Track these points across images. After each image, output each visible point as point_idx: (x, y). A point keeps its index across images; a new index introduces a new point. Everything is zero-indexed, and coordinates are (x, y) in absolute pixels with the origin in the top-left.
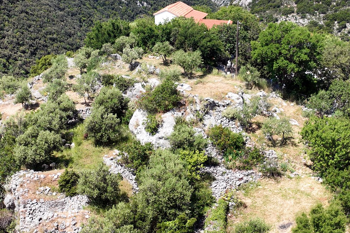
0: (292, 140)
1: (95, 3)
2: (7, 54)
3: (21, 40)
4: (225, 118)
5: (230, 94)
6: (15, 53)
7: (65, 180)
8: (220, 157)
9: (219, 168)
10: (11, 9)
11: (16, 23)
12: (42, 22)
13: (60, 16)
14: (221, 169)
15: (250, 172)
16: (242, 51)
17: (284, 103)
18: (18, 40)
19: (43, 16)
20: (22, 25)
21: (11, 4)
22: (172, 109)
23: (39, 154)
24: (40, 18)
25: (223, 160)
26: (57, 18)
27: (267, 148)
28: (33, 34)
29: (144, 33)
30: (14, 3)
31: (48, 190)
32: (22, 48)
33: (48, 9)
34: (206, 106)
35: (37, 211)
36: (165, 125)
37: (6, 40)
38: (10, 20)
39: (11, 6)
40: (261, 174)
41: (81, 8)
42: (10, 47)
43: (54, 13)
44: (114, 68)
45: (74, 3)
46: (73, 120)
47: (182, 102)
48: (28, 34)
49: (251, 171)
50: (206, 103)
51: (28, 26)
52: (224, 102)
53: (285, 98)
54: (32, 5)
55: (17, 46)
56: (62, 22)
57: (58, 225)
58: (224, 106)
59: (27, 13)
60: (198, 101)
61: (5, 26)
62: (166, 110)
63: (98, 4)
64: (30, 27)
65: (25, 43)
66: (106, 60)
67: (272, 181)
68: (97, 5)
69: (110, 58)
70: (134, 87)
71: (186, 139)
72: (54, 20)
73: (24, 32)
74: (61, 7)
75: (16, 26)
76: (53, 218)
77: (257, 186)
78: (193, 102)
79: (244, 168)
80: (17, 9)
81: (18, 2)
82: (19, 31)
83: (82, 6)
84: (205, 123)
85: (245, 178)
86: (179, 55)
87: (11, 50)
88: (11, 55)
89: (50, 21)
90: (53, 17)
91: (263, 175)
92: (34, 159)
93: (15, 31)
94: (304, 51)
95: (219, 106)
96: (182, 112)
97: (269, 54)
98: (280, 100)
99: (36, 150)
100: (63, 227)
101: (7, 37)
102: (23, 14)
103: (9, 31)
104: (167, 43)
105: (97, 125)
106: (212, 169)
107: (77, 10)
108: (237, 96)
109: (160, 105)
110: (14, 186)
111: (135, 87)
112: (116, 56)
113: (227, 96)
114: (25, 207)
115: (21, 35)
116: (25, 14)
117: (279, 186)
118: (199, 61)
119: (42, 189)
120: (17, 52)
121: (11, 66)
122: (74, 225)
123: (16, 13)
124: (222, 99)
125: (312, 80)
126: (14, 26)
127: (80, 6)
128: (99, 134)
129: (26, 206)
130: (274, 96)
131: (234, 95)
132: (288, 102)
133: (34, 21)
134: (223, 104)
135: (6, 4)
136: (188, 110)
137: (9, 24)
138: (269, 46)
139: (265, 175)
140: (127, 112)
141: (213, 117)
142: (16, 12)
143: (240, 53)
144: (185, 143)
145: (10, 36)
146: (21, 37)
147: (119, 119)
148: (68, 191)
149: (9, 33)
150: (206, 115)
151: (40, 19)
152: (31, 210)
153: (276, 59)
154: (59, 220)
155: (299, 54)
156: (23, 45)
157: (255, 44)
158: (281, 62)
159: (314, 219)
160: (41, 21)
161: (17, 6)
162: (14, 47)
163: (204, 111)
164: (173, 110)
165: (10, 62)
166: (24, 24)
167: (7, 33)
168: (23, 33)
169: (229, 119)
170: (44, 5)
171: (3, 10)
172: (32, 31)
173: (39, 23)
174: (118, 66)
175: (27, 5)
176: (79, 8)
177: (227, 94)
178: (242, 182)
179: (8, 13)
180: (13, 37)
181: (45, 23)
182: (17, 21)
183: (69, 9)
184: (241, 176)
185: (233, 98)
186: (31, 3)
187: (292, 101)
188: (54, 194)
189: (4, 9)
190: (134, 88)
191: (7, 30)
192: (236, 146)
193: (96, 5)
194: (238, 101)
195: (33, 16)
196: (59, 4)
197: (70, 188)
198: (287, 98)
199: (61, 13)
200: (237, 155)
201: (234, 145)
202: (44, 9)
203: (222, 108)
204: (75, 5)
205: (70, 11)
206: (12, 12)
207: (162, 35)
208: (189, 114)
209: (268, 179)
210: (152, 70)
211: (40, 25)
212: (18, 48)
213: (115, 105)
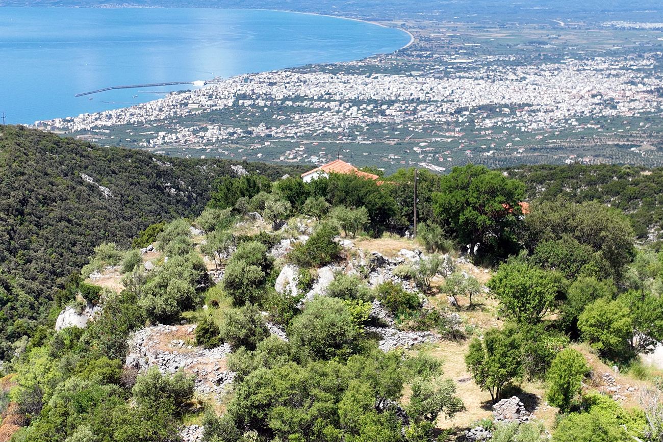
0: (483, 306)
1: (185, 210)
2: (35, 289)
3: (59, 267)
4: (396, 277)
5: (403, 251)
6: (48, 288)
7: (204, 329)
8: (390, 319)
9: (387, 329)
10: (42, 214)
11: (50, 237)
12: (94, 237)
13: (127, 228)
14: (390, 331)
15: (426, 333)
16: (423, 214)
17: (476, 270)
18: (53, 266)
19: (97, 227)
20: (60, 242)
21: (43, 206)
22: (329, 263)
23: (170, 304)
24: (92, 230)
25: (393, 322)
26: (120, 231)
27: (450, 312)
28: (79, 257)
29: (291, 190)
30: (48, 205)
31: (181, 344)
32: (59, 280)
33: (106, 216)
34: (373, 261)
35: (172, 361)
36: (321, 281)
37: (33, 266)
38: (41, 233)
39: (43, 209)
40: (440, 336)
41: (161, 218)
42: (41, 277)
43: (116, 222)
44: (253, 230)
45: (149, 208)
46: (203, 285)
47: (342, 256)
48: (71, 256)
49: (429, 332)
50: (372, 257)
51: (71, 243)
52: (395, 260)
53: (477, 263)
54: (78, 209)
55: (52, 277)
56: (129, 237)
57: (198, 372)
58: (395, 264)
59: (69, 221)
60: (362, 255)
61: (31, 242)
62: (323, 264)
63: (192, 210)
64: (74, 244)
65: (65, 272)
66: (242, 220)
67: (454, 344)
68: (190, 212)
69: (246, 217)
70: (280, 244)
71: (347, 288)
72: (116, 235)
73: (65, 253)
74: (126, 215)
75: (51, 244)
76: (192, 365)
77: (435, 347)
78: (355, 255)
79: (419, 329)
80: (52, 215)
81: (54, 203)
82: (55, 252)
83: (163, 214)
84: (371, 282)
85: (420, 339)
86: (339, 211)
87: (43, 283)
88: (42, 290)
89: (108, 236)
90: (114, 229)
91: (443, 337)
92: (165, 309)
93: (49, 251)
94: (497, 199)
95: (389, 264)
96: (343, 266)
97: (453, 202)
98: (471, 266)
99: (167, 300)
100: (204, 373)
101: (34, 261)
102: (64, 223)
103: (37, 251)
104: (322, 199)
105: (237, 280)
106: (380, 329)
107: (153, 220)
108: (413, 254)
109: (314, 258)
110: (140, 341)
111: (282, 244)
112: (254, 215)
113: (399, 253)
114: (156, 358)
115: (58, 258)
116: (67, 224)
117: (462, 349)
118: (365, 219)
119: (175, 341)
120: (53, 286)
121: (42, 308)
122: (218, 370)
123: (50, 222)
124: (392, 256)
125: (510, 238)
126: (47, 243)
127: (159, 214)
128: (240, 291)
129: (158, 357)
130: (463, 261)
131: (408, 252)
132: (481, 269)
133: (81, 235)
134: (395, 262)
135: (33, 205)
136: (350, 265)
137: (39, 240)
138: (453, 194)
139: (444, 337)
140: (272, 272)
141: (381, 276)
142: (51, 219)
143: (421, 216)
144: (346, 294)
145: (40, 259)
146: (58, 261)
147: (264, 272)
148: (208, 341)
149: (39, 254)
150: (373, 273)
151: (92, 232)
152: (164, 360)
153: (463, 209)
154: (200, 366)
155: (492, 202)
156: (62, 274)
157: (437, 195)
158: (469, 213)
159: (487, 341)
160: (94, 235)
161: (52, 210)
162: (47, 278)
163: (370, 266)
164: (332, 265)
165: (40, 301)
166: (64, 240)
167: (36, 254)
168: (62, 255)
169: (401, 278)
170: (98, 208)
171: (29, 216)
172: (77, 251)
173: (91, 238)
174: (257, 227)
175: (70, 209)
176: (158, 217)
177: (399, 251)
178: (415, 342)
179: (37, 221)
180: (45, 261)
181: (101, 239)
182: (52, 234)
183: (141, 219)
184: (416, 336)
185: (407, 256)
186: (77, 205)
187: (487, 267)
188: (190, 347)
189: (30, 214)
190: (280, 246)
191: (35, 250)
192: (410, 304)
193: (187, 212)
194: (414, 260)
195: (80, 226)
196: (123, 210)
197: (209, 338)
198: (480, 263)
199: (127, 222)
200: (410, 315)
201: (407, 303)
202: (99, 216)
203: (392, 267)
204: (151, 212)
205: (142, 222)
206: (44, 219)
207: (315, 192)
208: (351, 269)
209: (449, 342)
210: (303, 229)
211: (92, 242)
212: (52, 279)
213: (258, 260)
